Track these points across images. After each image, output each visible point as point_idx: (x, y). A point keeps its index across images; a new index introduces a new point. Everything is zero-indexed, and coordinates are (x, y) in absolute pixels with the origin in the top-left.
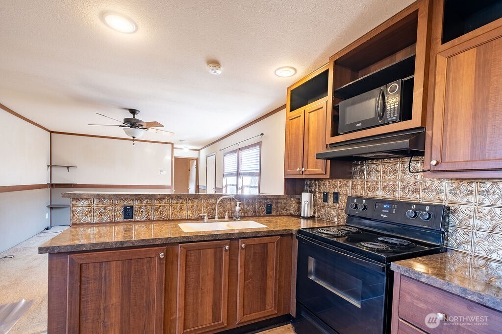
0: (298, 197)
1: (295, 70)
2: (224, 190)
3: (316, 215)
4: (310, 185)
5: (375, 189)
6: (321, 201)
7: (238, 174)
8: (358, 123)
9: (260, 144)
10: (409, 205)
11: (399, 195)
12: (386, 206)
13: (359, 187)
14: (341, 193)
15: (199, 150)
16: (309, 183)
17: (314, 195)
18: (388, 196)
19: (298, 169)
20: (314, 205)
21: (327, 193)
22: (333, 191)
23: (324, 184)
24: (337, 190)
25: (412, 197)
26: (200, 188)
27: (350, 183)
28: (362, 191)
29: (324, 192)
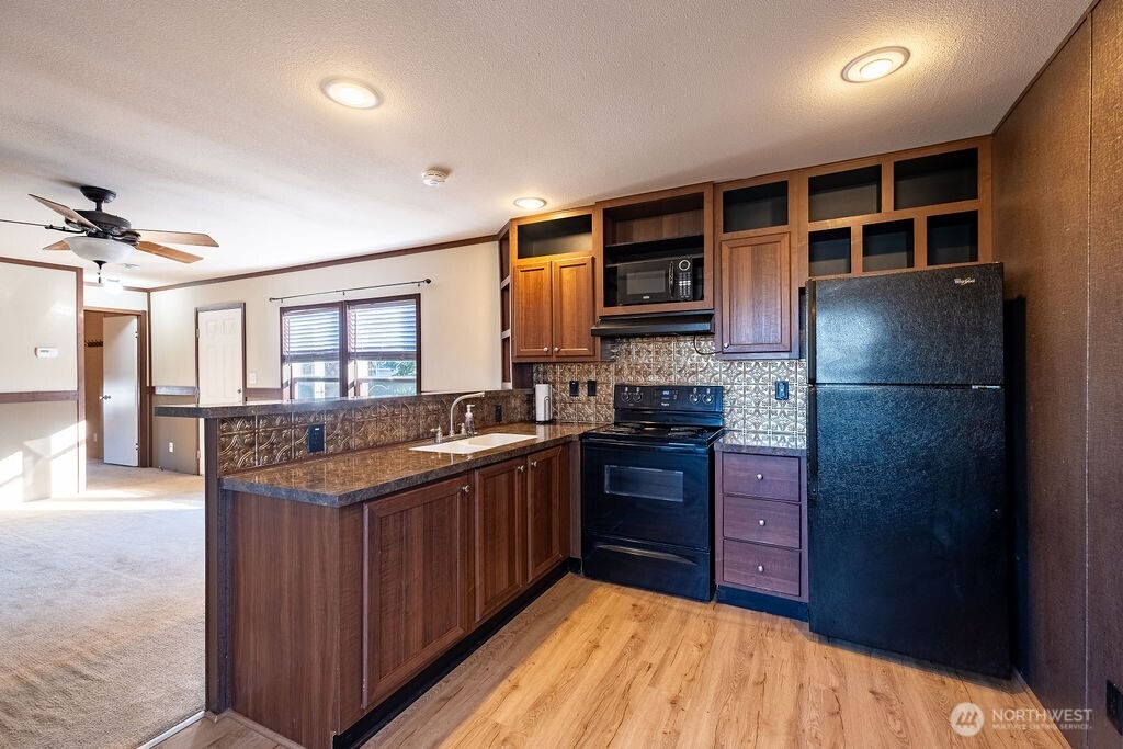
0: (528, 391)
1: (545, 202)
2: (286, 391)
3: (558, 417)
4: (545, 373)
5: (646, 374)
6: (566, 395)
7: (345, 356)
8: (645, 295)
9: (417, 297)
10: (689, 389)
11: (675, 379)
12: (666, 393)
13: (626, 372)
14: (599, 381)
15: (148, 291)
16: (541, 369)
17: (554, 387)
18: (663, 381)
19: (546, 349)
20: (554, 402)
21: (577, 383)
22: (585, 379)
23: (570, 370)
24: (593, 377)
25: (691, 381)
26: (158, 392)
27: (612, 367)
28: (628, 378)
29: (571, 382)
